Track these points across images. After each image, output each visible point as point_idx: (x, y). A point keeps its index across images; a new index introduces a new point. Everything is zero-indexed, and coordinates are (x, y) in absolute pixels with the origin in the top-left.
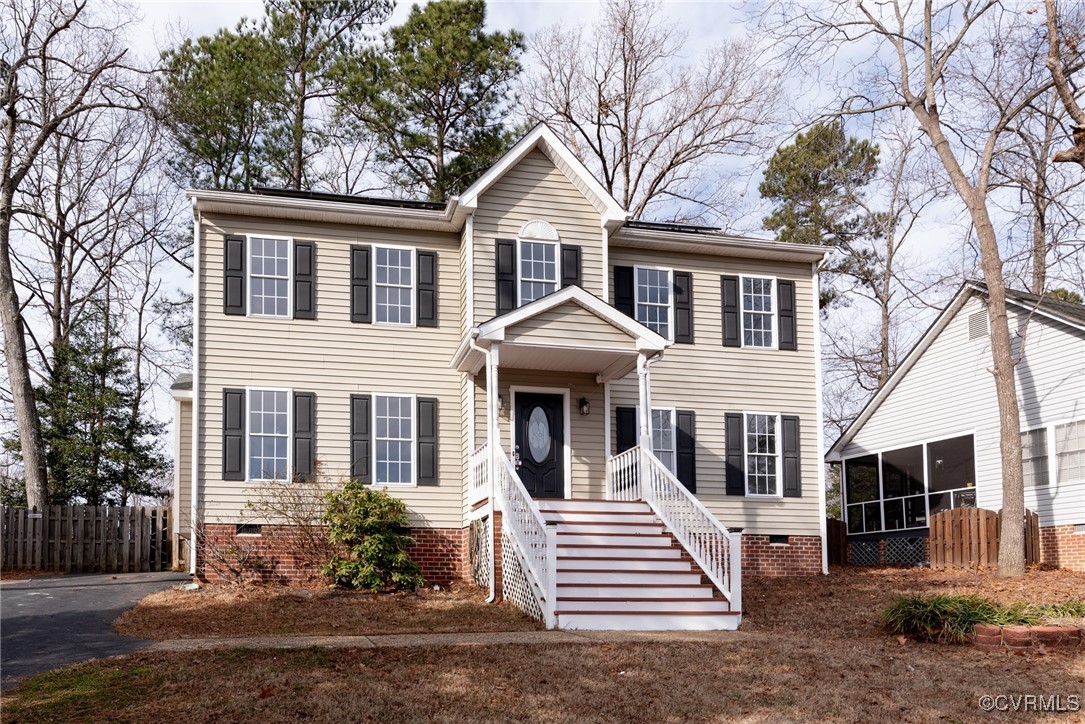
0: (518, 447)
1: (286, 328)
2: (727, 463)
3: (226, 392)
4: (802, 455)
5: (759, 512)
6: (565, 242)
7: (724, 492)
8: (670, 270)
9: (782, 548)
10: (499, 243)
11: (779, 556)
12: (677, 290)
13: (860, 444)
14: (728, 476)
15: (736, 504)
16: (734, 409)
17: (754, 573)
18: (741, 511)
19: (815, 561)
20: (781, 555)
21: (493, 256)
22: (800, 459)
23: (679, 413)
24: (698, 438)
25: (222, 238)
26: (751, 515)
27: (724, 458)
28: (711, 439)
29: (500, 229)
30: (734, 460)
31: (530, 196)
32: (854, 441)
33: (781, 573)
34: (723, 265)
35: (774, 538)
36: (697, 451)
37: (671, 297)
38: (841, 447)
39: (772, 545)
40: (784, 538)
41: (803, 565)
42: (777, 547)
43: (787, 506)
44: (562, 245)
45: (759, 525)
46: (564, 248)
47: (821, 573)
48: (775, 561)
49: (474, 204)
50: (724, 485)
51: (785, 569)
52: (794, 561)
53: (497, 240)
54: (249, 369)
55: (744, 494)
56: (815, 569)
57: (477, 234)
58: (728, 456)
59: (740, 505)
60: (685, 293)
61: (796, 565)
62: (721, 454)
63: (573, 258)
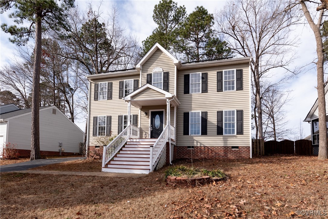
0: (152, 125)
1: (106, 102)
2: (217, 126)
3: (94, 118)
4: (244, 122)
5: (228, 139)
6: (164, 71)
7: (216, 134)
8: (201, 73)
9: (236, 150)
10: (148, 75)
11: (235, 153)
12: (203, 78)
13: (316, 115)
14: (218, 129)
15: (220, 138)
16: (220, 110)
17: (226, 158)
18: (222, 139)
19: (248, 154)
20: (235, 152)
21: (146, 78)
22: (243, 123)
23: (202, 113)
24: (208, 119)
25: (94, 84)
26: (225, 140)
27: (216, 124)
28: (212, 119)
29: (148, 71)
30: (220, 125)
31: (156, 62)
32: (314, 114)
33: (235, 158)
34: (218, 69)
35: (233, 147)
36: (208, 123)
37: (201, 80)
38: (310, 117)
39: (232, 149)
40: (237, 147)
41: (244, 155)
42: (234, 150)
43: (238, 137)
44: (164, 72)
45: (228, 143)
46: (164, 73)
47: (249, 158)
48: (233, 154)
49: (139, 67)
50: (216, 132)
51: (237, 156)
52: (240, 154)
53: (147, 74)
54: (98, 112)
55: (223, 134)
56: (248, 157)
57: (143, 73)
58: (218, 124)
59: (222, 138)
60: (205, 79)
61: (241, 155)
62: (216, 123)
63: (166, 75)
